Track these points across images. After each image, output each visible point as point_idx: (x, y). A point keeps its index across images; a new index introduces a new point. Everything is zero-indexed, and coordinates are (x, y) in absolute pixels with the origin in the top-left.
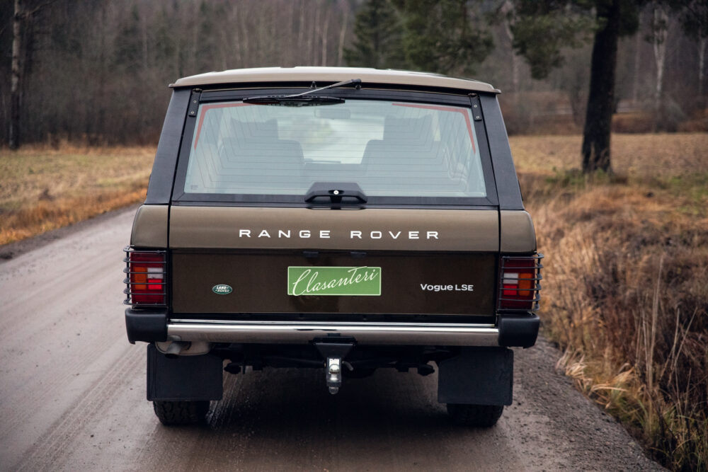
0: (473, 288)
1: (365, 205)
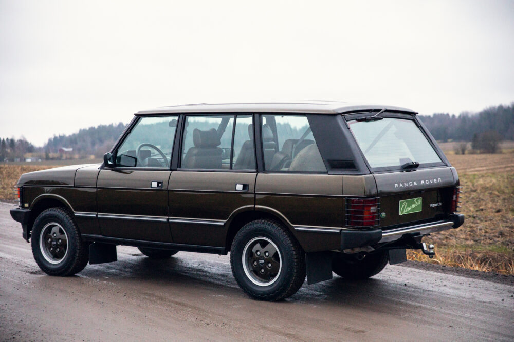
0: (442, 204)
1: (417, 169)
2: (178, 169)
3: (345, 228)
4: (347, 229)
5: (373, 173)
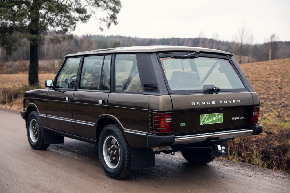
0: (244, 118)
1: (218, 92)
2: (78, 90)
3: (150, 133)
4: (151, 134)
5: (171, 94)
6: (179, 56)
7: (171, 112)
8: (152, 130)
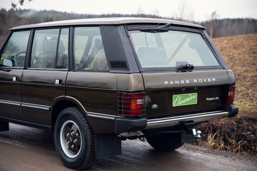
0: (219, 98)
1: (192, 70)
2: (28, 68)
3: (117, 116)
4: (119, 118)
5: (142, 72)
6: (148, 29)
7: (143, 92)
8: (121, 113)
